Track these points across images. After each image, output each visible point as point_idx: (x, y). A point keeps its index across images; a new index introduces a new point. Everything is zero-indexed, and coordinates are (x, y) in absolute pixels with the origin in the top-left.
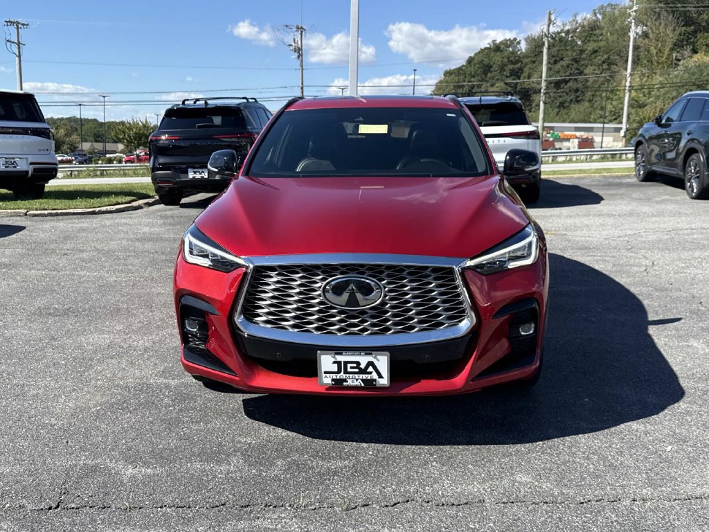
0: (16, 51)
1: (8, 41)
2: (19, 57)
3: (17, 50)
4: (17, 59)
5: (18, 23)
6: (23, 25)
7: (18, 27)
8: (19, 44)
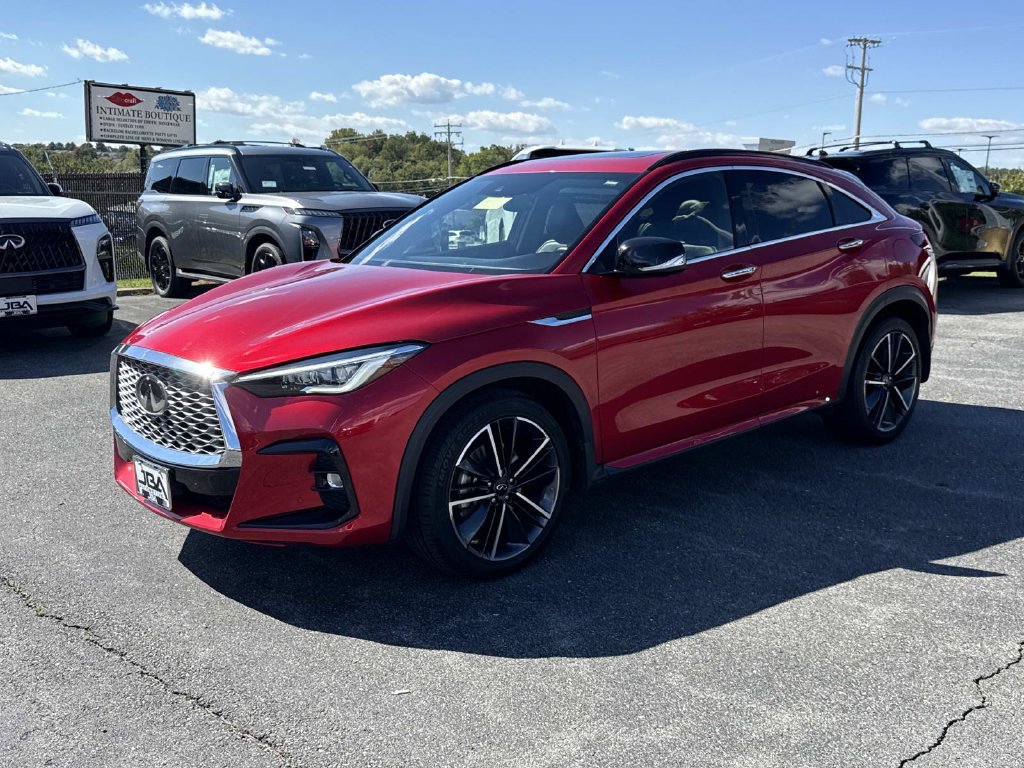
0: (858, 80)
1: (850, 67)
2: (862, 87)
3: (860, 77)
4: (859, 90)
5: (866, 40)
6: (873, 42)
7: (865, 46)
8: (863, 70)
